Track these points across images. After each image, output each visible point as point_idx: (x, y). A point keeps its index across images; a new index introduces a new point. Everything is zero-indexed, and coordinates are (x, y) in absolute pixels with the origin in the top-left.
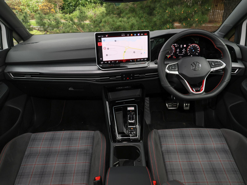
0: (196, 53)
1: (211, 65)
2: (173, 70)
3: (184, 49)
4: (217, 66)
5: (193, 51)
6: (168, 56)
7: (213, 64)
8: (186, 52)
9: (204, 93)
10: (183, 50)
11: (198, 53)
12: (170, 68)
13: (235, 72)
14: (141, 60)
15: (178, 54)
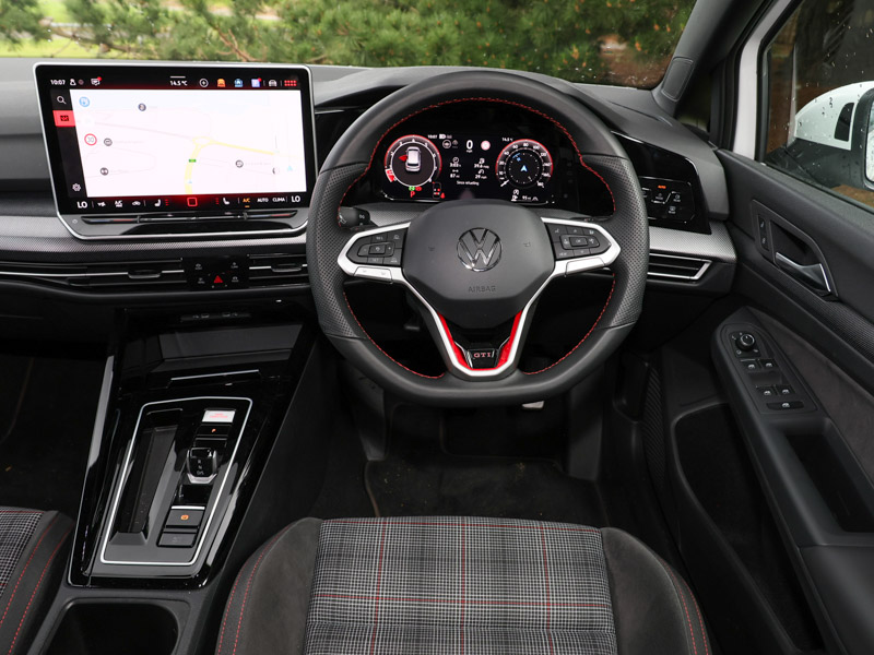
0: (535, 182)
1: (557, 246)
2: (375, 260)
3: (482, 161)
4: (582, 252)
5: (524, 169)
6: (412, 188)
7: (566, 242)
8: (490, 173)
9: (516, 374)
10: (476, 166)
11: (544, 180)
12: (365, 251)
13: (696, 277)
14: (275, 200)
15: (455, 179)
